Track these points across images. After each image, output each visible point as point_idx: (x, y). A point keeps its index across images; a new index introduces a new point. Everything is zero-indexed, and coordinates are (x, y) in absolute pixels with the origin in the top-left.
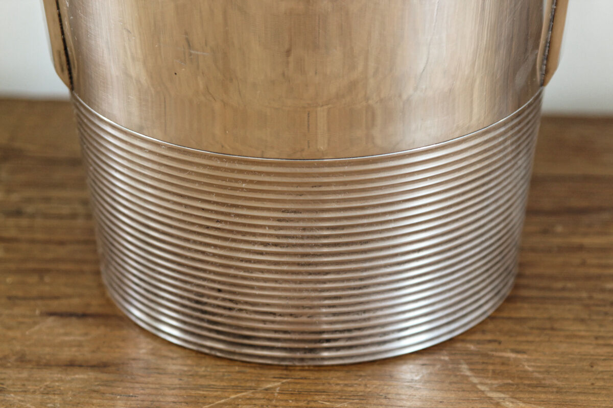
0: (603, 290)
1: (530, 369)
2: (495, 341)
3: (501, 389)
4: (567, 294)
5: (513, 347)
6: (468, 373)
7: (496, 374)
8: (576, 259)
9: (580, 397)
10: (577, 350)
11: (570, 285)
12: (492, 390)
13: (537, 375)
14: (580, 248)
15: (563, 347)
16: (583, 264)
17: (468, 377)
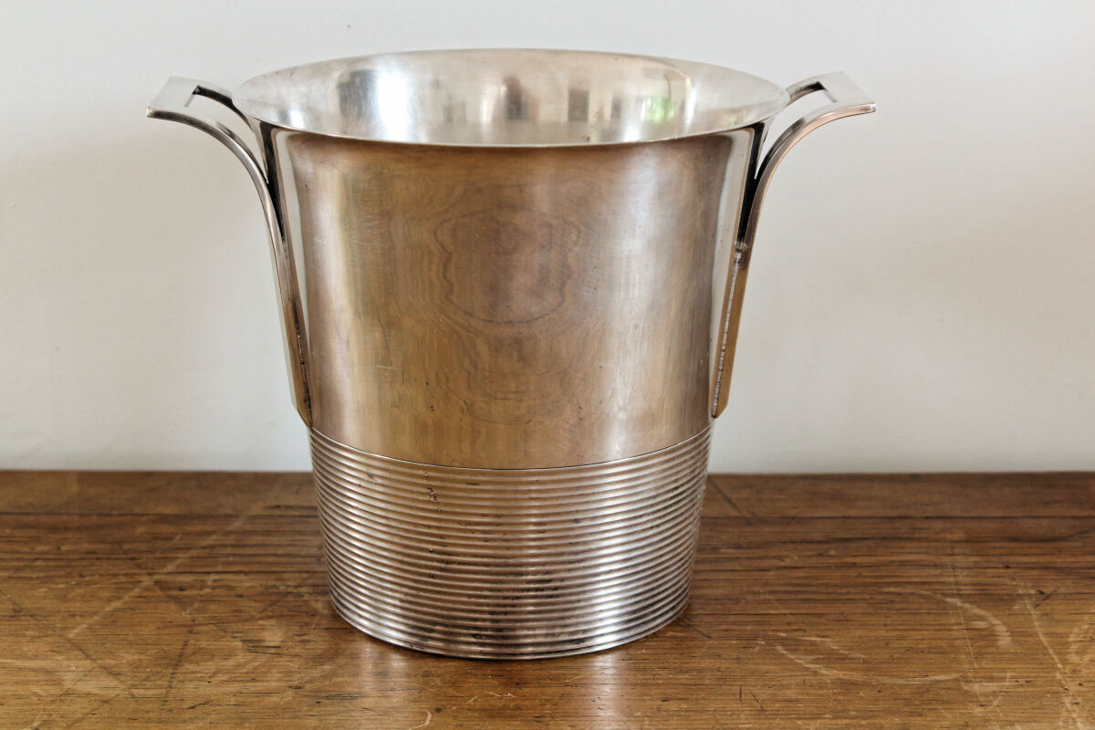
0: (882, 593)
1: (836, 648)
2: (801, 630)
3: (815, 661)
4: (852, 597)
5: (815, 633)
6: (784, 652)
7: (807, 652)
8: (853, 573)
9: (883, 666)
10: (872, 634)
11: (852, 590)
12: (807, 663)
13: (842, 652)
14: (854, 565)
15: (859, 632)
16: (860, 576)
17: (783, 654)
